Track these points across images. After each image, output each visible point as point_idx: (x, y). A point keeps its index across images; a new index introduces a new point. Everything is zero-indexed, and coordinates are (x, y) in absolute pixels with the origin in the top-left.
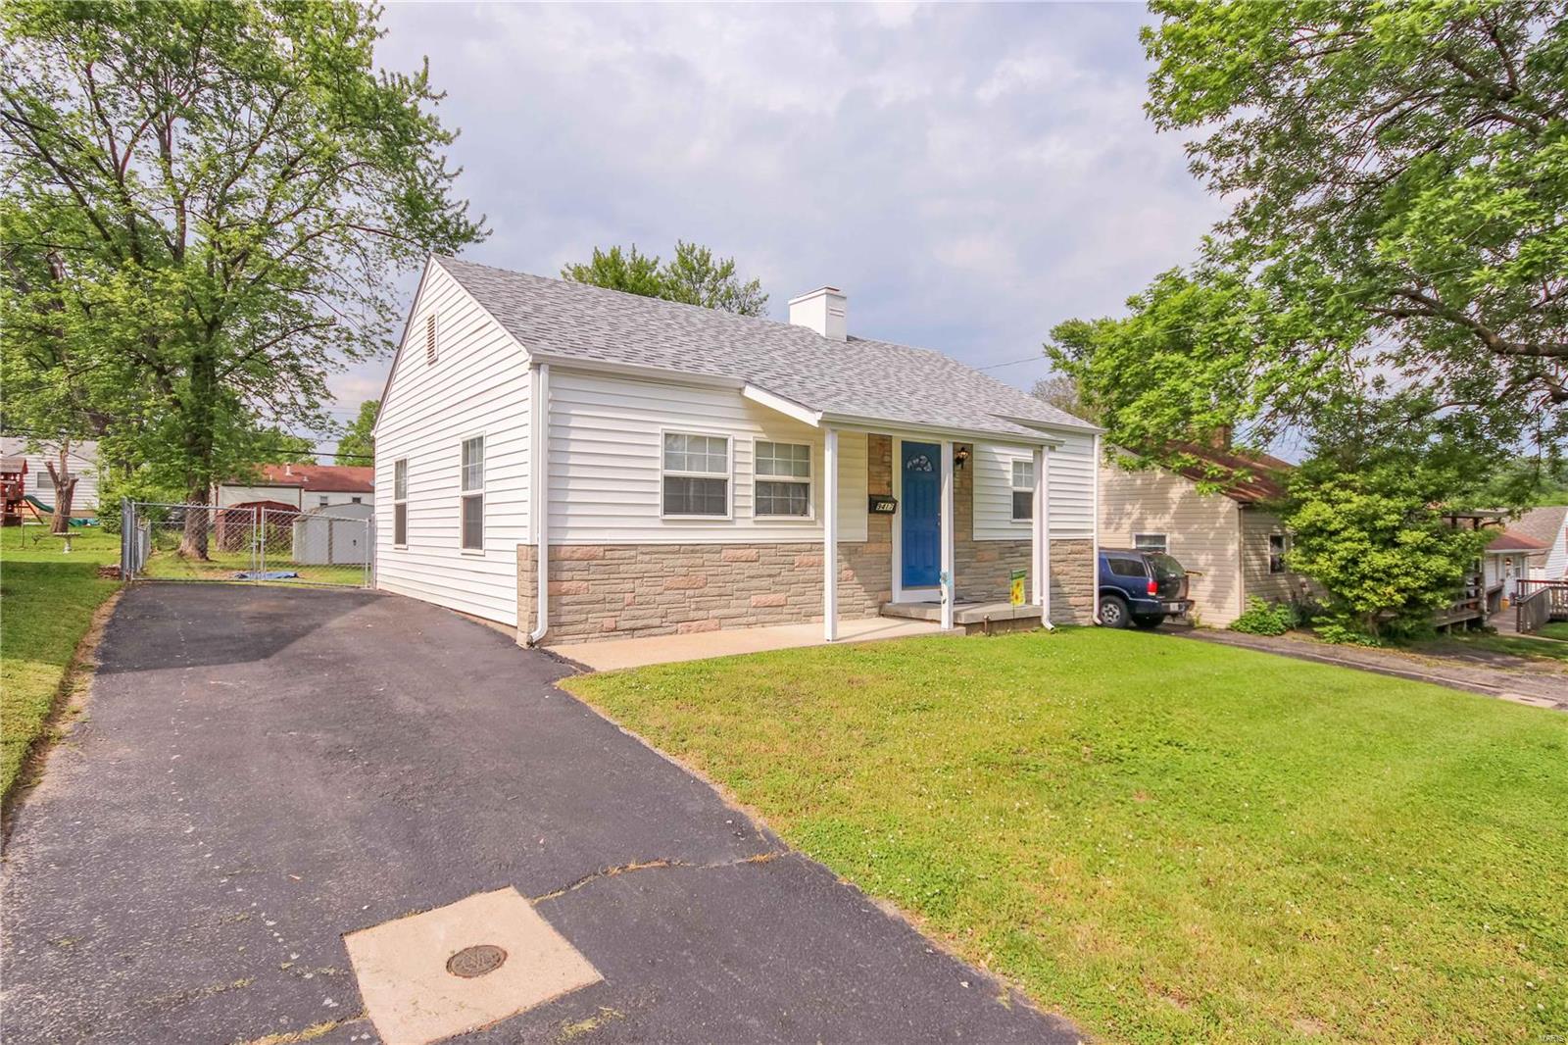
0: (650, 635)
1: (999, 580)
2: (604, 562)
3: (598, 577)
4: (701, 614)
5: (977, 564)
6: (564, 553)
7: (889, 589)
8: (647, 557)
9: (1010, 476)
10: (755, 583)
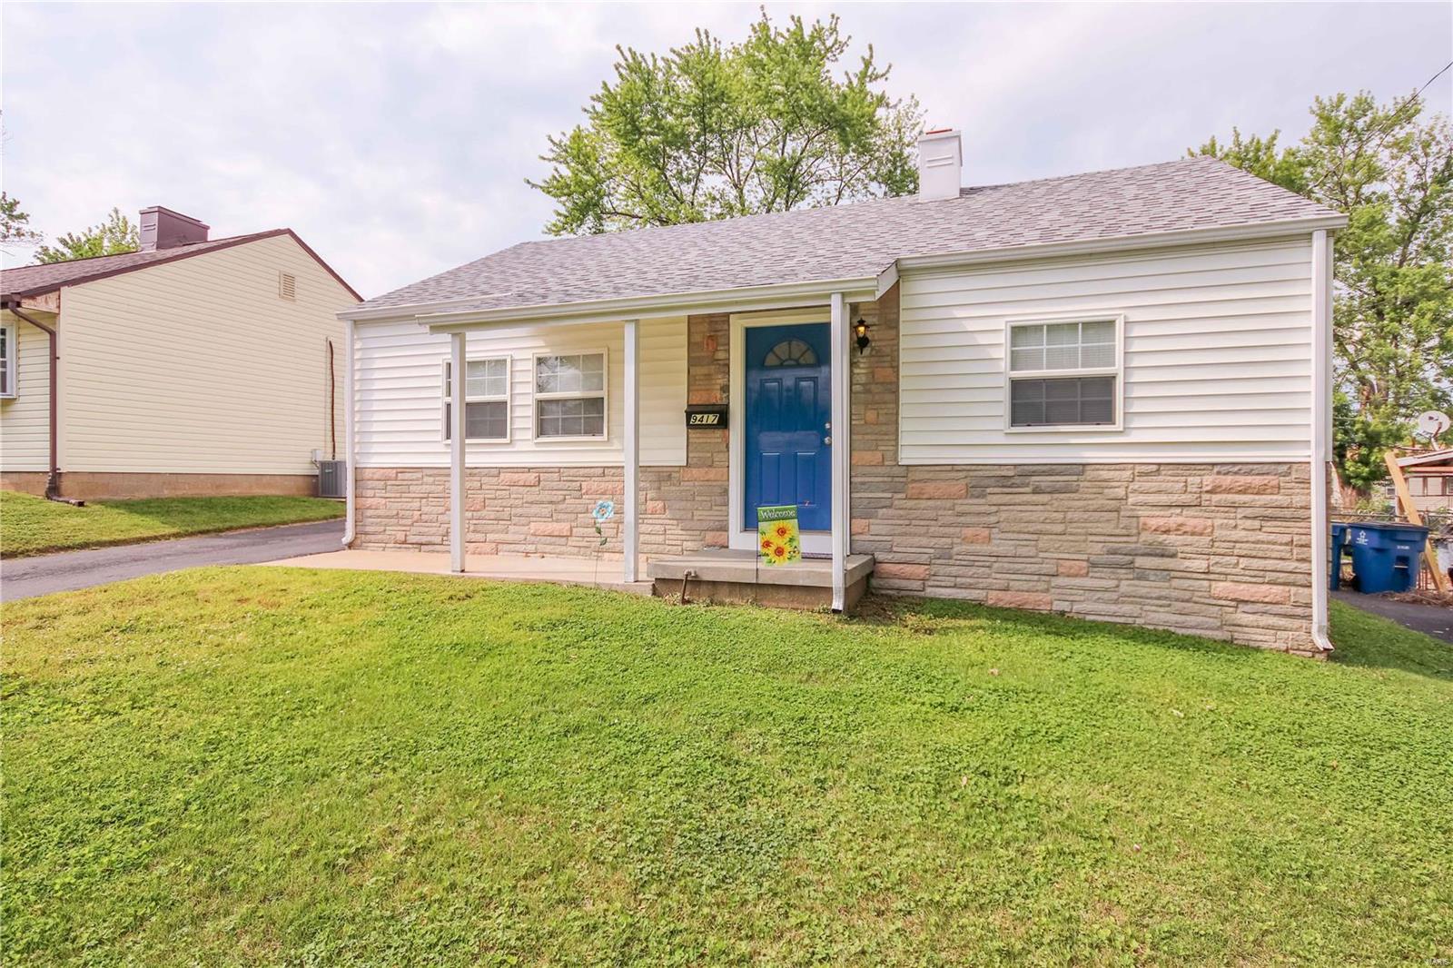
0: (433, 551)
1: (969, 532)
2: (397, 483)
3: (393, 495)
4: (480, 537)
5: (910, 503)
6: (367, 474)
7: (725, 529)
8: (432, 479)
9: (1003, 353)
10: (534, 509)
